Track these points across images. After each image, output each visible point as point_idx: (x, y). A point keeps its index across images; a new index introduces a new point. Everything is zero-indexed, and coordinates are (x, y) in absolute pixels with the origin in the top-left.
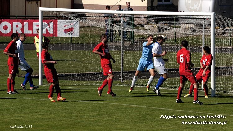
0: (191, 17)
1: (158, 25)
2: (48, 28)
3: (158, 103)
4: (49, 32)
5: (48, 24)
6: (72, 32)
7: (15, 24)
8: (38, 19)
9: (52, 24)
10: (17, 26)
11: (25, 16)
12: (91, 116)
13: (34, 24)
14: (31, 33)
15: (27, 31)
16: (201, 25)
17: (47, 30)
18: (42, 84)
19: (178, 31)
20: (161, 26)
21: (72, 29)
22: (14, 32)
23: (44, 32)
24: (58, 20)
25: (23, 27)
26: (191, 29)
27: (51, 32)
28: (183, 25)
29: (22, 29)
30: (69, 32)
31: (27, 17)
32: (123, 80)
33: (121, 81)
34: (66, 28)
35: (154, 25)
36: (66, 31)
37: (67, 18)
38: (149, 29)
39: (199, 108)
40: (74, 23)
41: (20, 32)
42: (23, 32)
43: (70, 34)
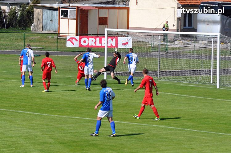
0: (205, 36)
1: (184, 41)
2: (111, 42)
3: (181, 92)
4: (113, 45)
5: (112, 40)
6: (127, 45)
8: (105, 36)
9: (114, 40)
10: (92, 41)
11: (98, 35)
12: (137, 99)
13: (103, 39)
14: (101, 45)
15: (98, 44)
16: (211, 42)
17: (111, 44)
18: (107, 78)
19: (196, 45)
20: (186, 42)
21: (127, 43)
22: (90, 45)
23: (109, 45)
24: (119, 37)
25: (96, 41)
26: (205, 44)
27: (114, 45)
28: (200, 42)
29: (95, 43)
30: (125, 45)
31: (99, 35)
32: (159, 76)
33: (158, 77)
34: (124, 42)
35: (181, 42)
36: (123, 44)
37: (125, 36)
38: (178, 44)
39: (209, 96)
40: (128, 39)
41: (94, 45)
42: (96, 45)
43: (126, 46)
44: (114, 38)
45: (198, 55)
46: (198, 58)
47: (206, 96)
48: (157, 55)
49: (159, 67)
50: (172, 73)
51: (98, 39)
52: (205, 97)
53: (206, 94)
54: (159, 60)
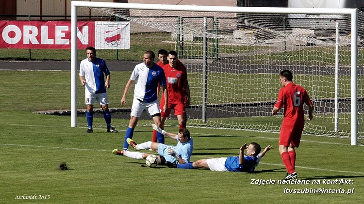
0: (309, 17)
2: (79, 34)
4: (81, 41)
5: (80, 29)
6: (119, 42)
7: (27, 28)
10: (31, 32)
11: (41, 16)
13: (58, 28)
14: (52, 43)
15: (46, 41)
21: (118, 37)
22: (26, 42)
24: (96, 22)
25: (40, 33)
27: (85, 42)
28: (295, 31)
30: (113, 42)
31: (44, 18)
35: (249, 31)
36: (109, 40)
38: (242, 38)
39: (334, 163)
40: (121, 27)
41: (35, 42)
42: (40, 42)
43: (116, 45)
44: (85, 25)
45: (302, 63)
46: (302, 73)
47: (327, 164)
48: (201, 67)
49: (204, 95)
50: (239, 110)
51: (45, 29)
52: (325, 168)
53: (326, 161)
54: (204, 79)
